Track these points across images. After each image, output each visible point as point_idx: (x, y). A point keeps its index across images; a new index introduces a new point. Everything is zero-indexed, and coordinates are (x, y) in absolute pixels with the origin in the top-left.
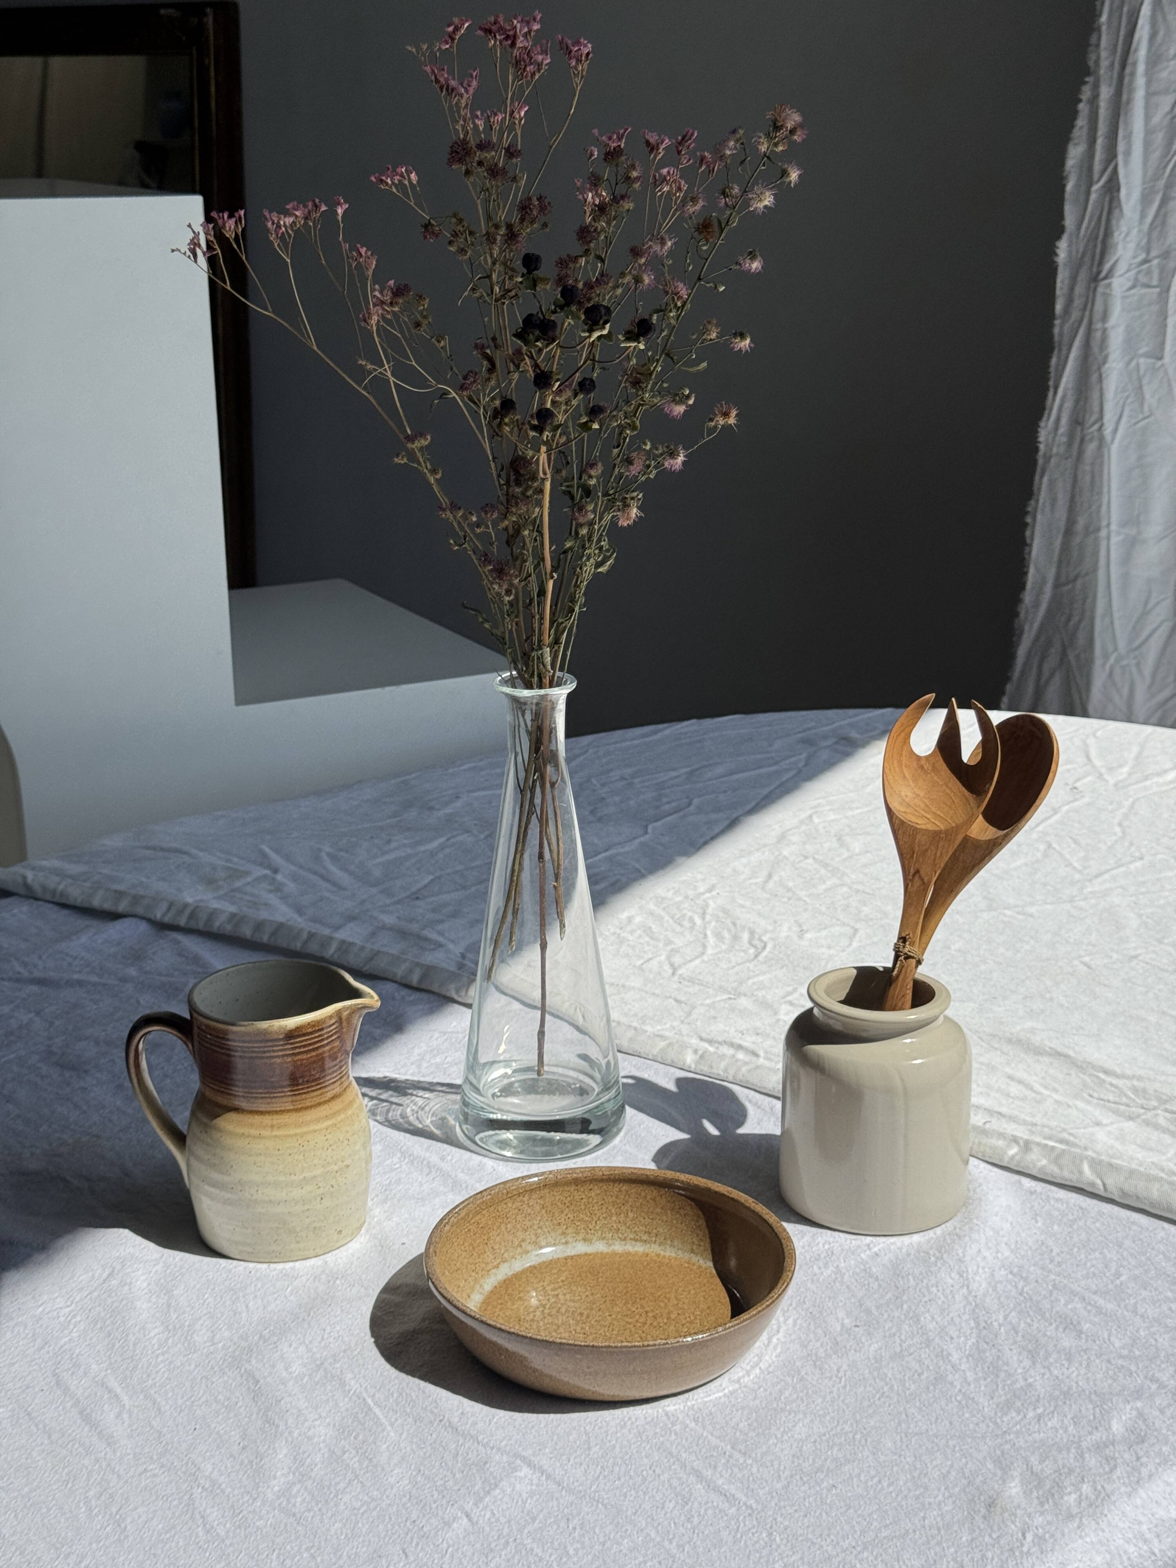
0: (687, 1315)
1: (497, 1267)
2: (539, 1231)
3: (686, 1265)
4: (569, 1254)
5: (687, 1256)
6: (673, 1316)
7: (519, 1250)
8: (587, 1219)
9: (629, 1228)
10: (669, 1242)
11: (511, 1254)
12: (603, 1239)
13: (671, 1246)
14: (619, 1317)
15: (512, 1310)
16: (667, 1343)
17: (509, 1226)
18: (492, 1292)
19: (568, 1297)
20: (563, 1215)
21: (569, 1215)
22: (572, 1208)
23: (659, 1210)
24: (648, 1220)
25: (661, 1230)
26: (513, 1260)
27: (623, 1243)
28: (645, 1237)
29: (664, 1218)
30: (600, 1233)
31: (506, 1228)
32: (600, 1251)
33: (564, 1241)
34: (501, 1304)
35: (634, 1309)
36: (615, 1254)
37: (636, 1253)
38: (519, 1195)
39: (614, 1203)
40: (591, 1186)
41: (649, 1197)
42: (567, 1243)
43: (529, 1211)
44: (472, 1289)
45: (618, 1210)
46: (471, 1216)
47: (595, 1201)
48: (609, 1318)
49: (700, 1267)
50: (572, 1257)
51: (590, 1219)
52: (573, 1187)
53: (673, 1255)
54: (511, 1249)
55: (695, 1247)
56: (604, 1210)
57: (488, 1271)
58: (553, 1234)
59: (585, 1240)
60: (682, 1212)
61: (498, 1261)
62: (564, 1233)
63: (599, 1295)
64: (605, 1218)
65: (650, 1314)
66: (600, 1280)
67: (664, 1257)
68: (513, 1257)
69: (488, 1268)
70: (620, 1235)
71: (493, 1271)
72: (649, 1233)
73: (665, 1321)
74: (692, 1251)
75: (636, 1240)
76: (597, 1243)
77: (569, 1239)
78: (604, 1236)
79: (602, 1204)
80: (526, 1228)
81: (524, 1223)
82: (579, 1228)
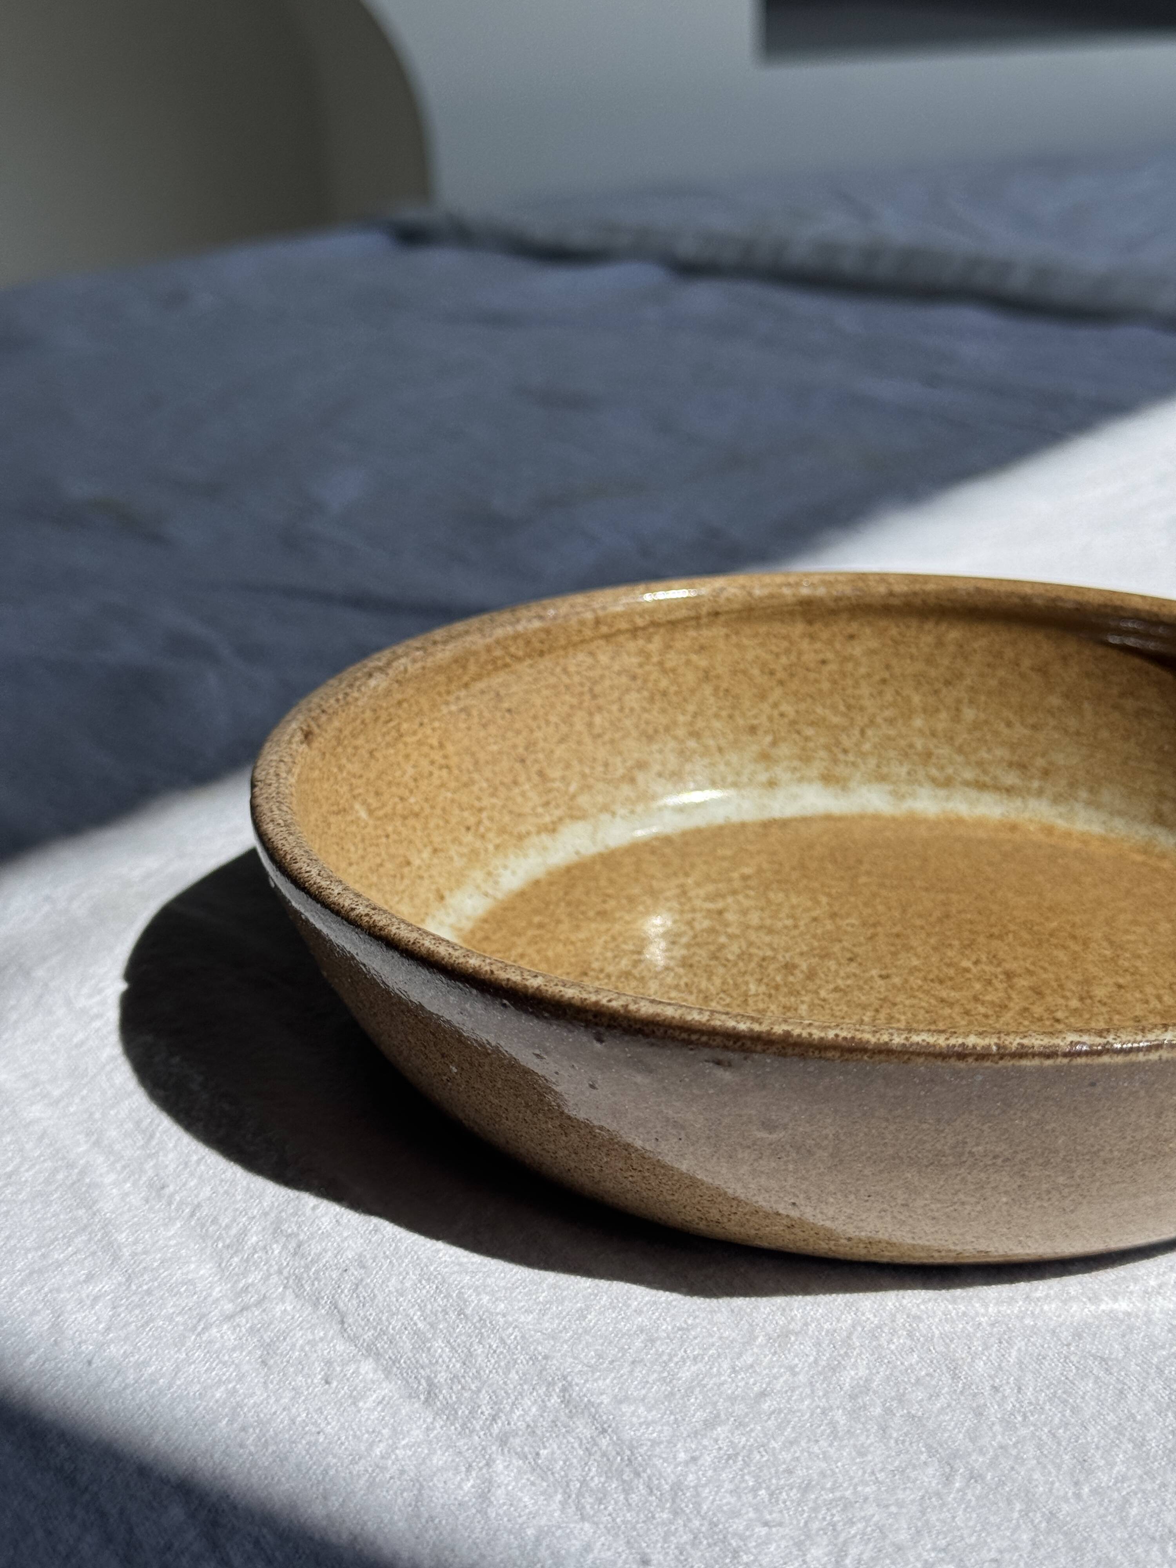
0: (1149, 990)
1: (552, 829)
2: (692, 744)
3: (1139, 858)
4: (776, 814)
5: (1141, 832)
6: (1100, 992)
7: (626, 790)
8: (836, 720)
9: (960, 750)
10: (1084, 793)
11: (600, 799)
12: (882, 778)
13: (1089, 804)
14: (916, 981)
15: (567, 942)
16: (1106, 1050)
17: (598, 719)
18: (522, 894)
19: (754, 918)
20: (766, 707)
21: (785, 708)
22: (794, 685)
23: (1055, 701)
24: (1020, 731)
25: (1060, 759)
26: (605, 817)
27: (942, 793)
28: (1011, 778)
29: (1072, 723)
30: (872, 762)
31: (590, 725)
32: (870, 810)
33: (763, 777)
34: (541, 926)
35: (966, 964)
36: (914, 820)
37: (980, 823)
38: (634, 632)
39: (919, 679)
40: (854, 627)
41: (1026, 663)
42: (772, 784)
43: (664, 683)
44: (459, 880)
46: (473, 668)
47: (863, 670)
48: (880, 982)
50: (784, 824)
52: (799, 628)
53: (1097, 829)
54: (600, 786)
56: (889, 696)
57: (520, 837)
58: (734, 758)
59: (827, 779)
60: (1130, 704)
61: (558, 813)
62: (765, 757)
63: (853, 921)
64: (891, 721)
65: (1022, 982)
66: (863, 880)
67: (1068, 835)
68: (605, 808)
69: (523, 829)
70: (934, 772)
71: (535, 839)
73: (1074, 1003)
75: (981, 786)
76: (864, 790)
77: (780, 772)
78: (885, 770)
79: (884, 681)
80: (650, 731)
81: (646, 716)
82: (811, 745)
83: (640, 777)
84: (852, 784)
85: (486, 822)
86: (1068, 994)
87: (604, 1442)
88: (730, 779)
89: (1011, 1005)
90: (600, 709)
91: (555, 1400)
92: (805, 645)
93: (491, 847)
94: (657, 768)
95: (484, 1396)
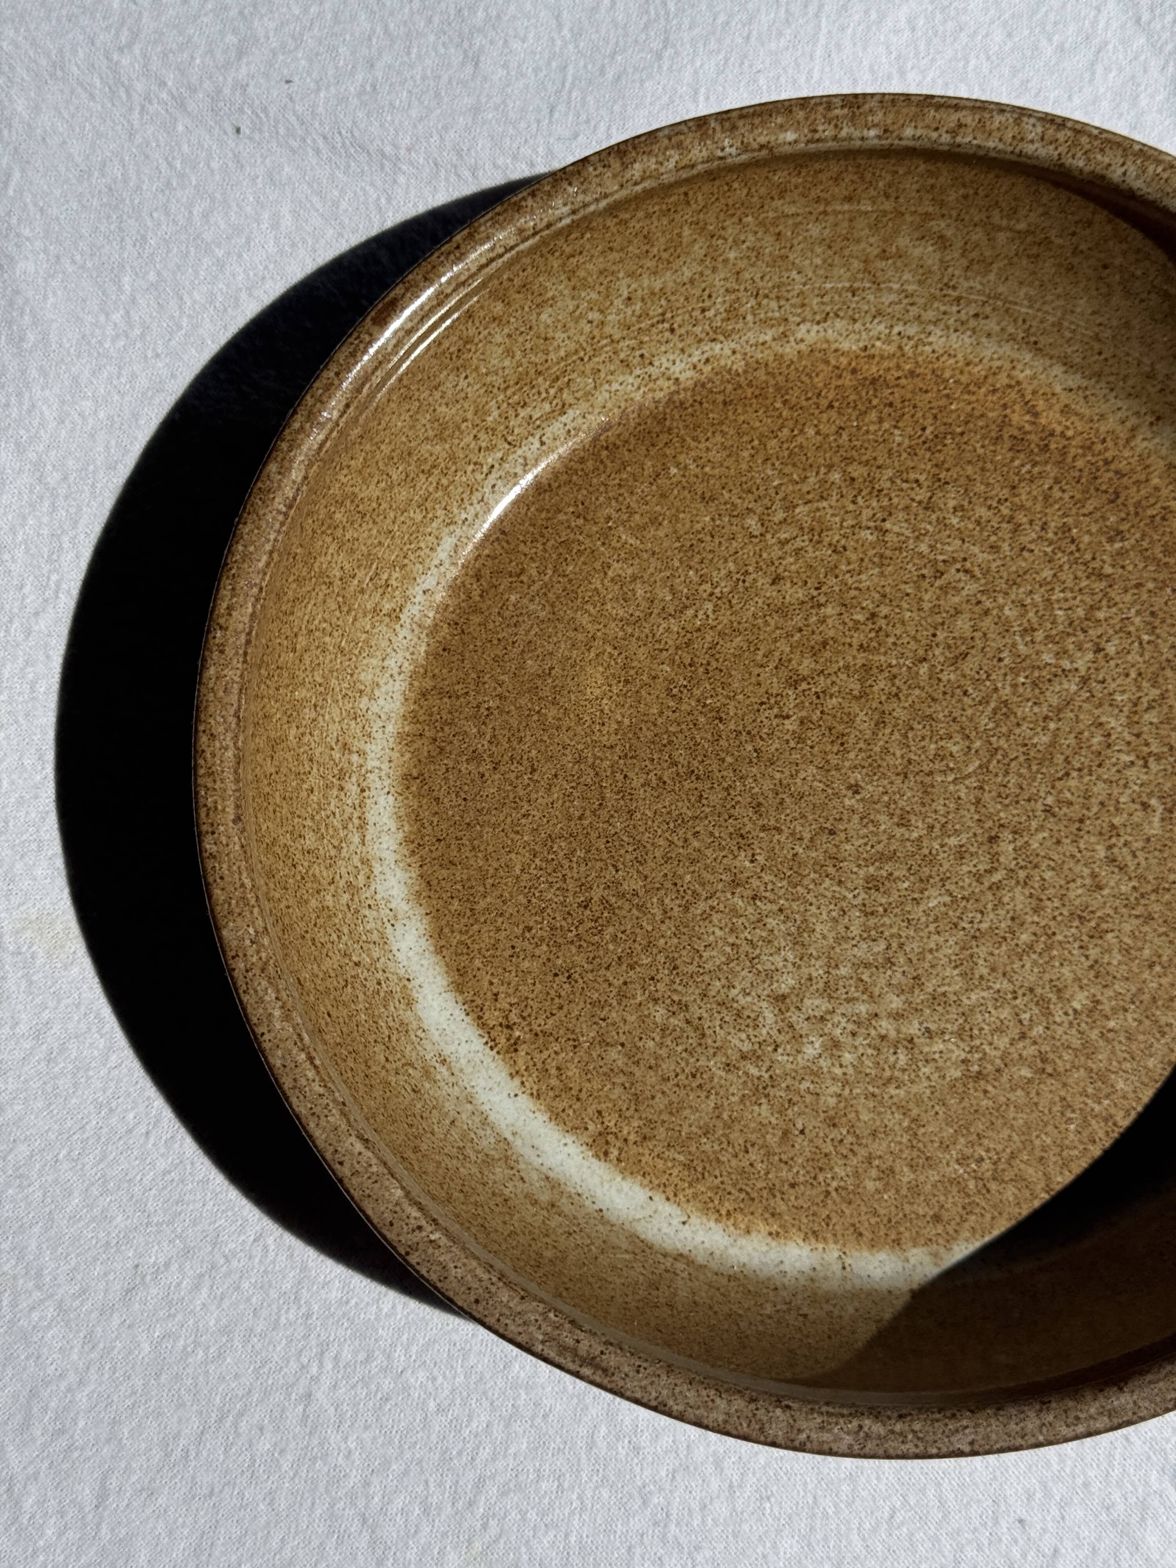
2: (472, 1154)
8: (361, 996)
9: (339, 849)
12: (384, 938)
20: (392, 1079)
21: (382, 1058)
24: (314, 778)
25: (335, 730)
27: (377, 866)
28: (353, 789)
29: (309, 713)
39: (302, 900)
45: (309, 886)
51: (358, 986)
56: (322, 936)
64: (339, 932)
70: (362, 879)
72: (342, 774)
83: (544, 1198)
84: (402, 971)
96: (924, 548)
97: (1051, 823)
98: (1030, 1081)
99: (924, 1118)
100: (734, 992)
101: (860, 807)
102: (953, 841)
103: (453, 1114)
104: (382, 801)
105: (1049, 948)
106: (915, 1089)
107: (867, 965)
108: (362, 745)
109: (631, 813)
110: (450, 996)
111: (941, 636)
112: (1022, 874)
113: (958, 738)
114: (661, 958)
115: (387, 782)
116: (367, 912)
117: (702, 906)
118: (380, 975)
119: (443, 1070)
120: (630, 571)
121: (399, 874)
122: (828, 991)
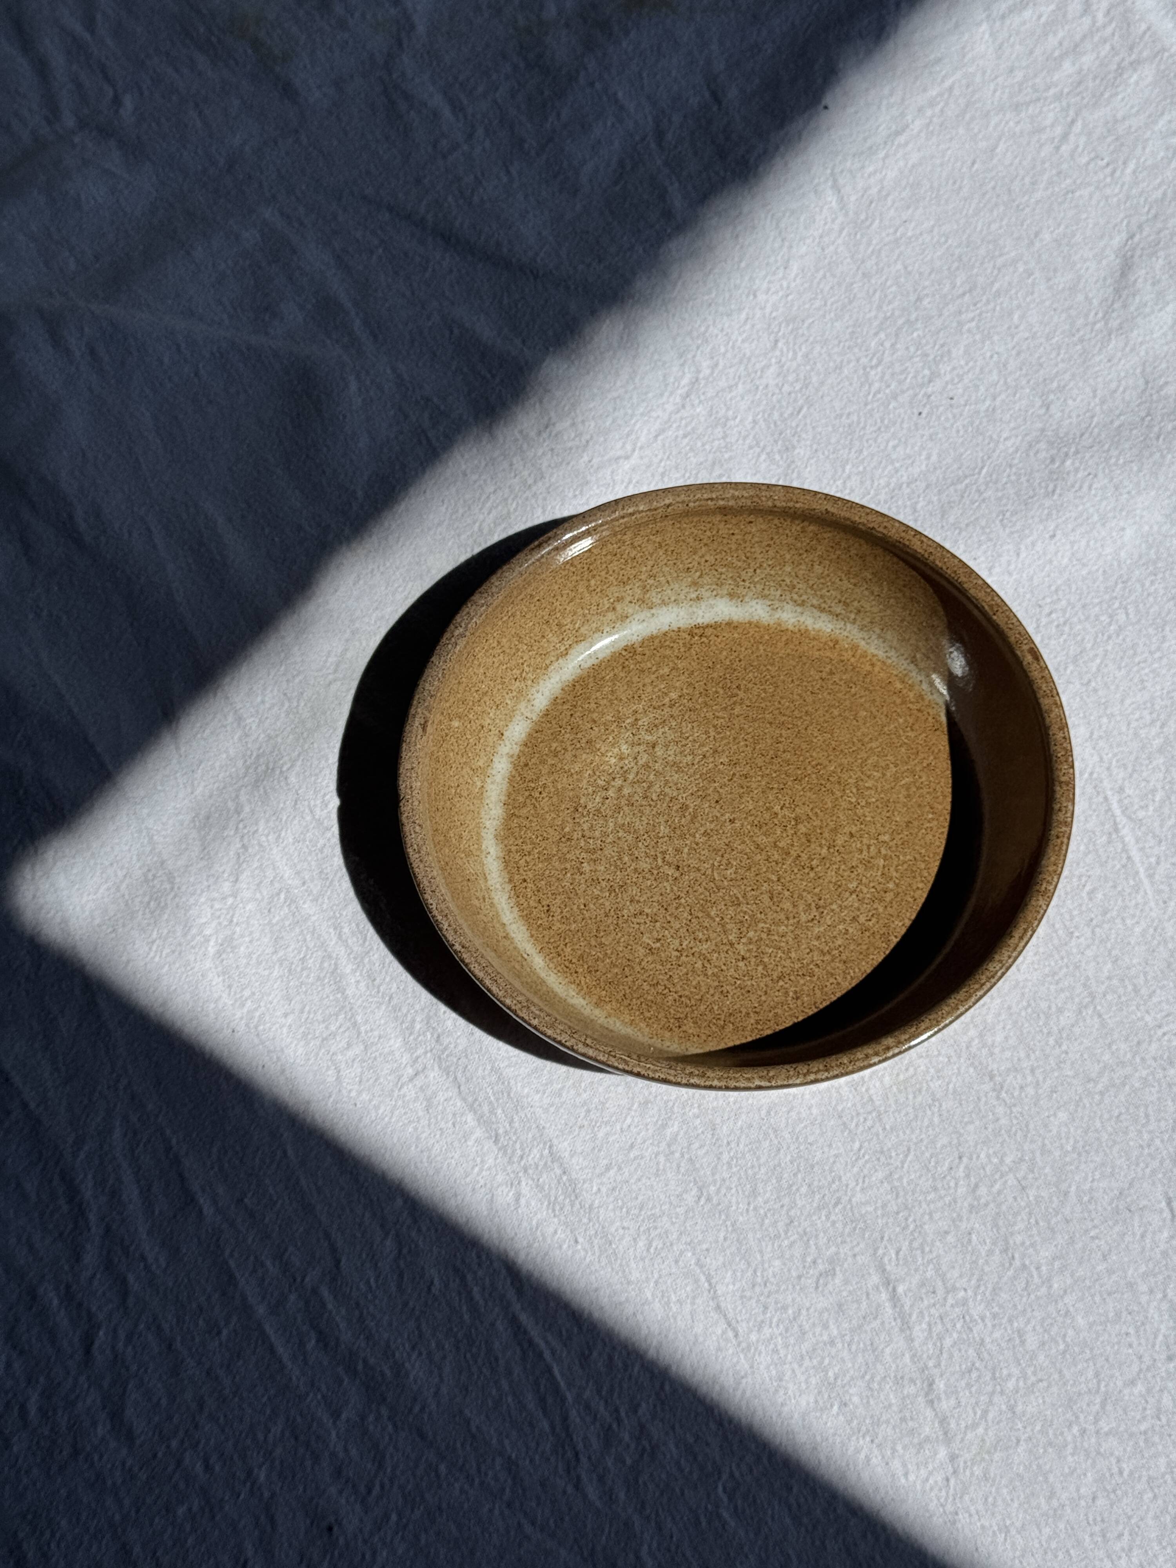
2: (651, 581)
4: (700, 621)
5: (903, 665)
7: (611, 616)
8: (739, 564)
9: (812, 587)
10: (878, 631)
11: (594, 625)
12: (765, 597)
13: (879, 637)
14: (747, 826)
17: (593, 582)
19: (672, 753)
20: (696, 558)
21: (707, 558)
22: (713, 546)
23: (868, 575)
24: (846, 584)
25: (867, 606)
26: (599, 635)
27: (799, 609)
28: (839, 609)
29: (876, 590)
30: (759, 587)
31: (588, 587)
32: (755, 619)
34: (556, 753)
35: (777, 808)
36: (780, 628)
37: (818, 635)
39: (790, 547)
40: (752, 518)
41: (853, 552)
42: (698, 599)
43: (633, 553)
45: (796, 557)
47: (757, 539)
48: (729, 827)
49: (921, 697)
51: (745, 565)
52: (719, 517)
53: (881, 654)
54: (594, 618)
55: (918, 656)
56: (771, 553)
57: (547, 667)
58: (676, 586)
59: (731, 596)
61: (569, 643)
62: (695, 584)
63: (725, 757)
64: (772, 567)
67: (864, 655)
68: (597, 630)
69: (548, 662)
70: (795, 597)
71: (555, 665)
72: (846, 604)
74: (914, 661)
75: (822, 610)
76: (754, 603)
77: (703, 591)
78: (766, 592)
79: (769, 545)
80: (625, 579)
81: (621, 572)
82: (723, 576)
83: (619, 607)
84: (747, 599)
85: (527, 669)
86: (824, 842)
87: (565, 1178)
88: (673, 599)
89: (792, 852)
90: (594, 577)
91: (547, 1151)
92: (722, 526)
93: (529, 682)
94: (629, 599)
95: (518, 1146)
96: (834, 907)
97: (672, 896)
98: (563, 829)
99: (571, 779)
100: (667, 728)
101: (723, 819)
102: (686, 850)
103: (672, 586)
104: (830, 626)
105: (616, 866)
106: (585, 781)
107: (649, 787)
108: (858, 623)
109: (771, 723)
110: (727, 619)
111: (787, 893)
112: (655, 872)
113: (733, 876)
114: (698, 707)
115: (838, 632)
116: (779, 593)
117: (712, 734)
118: (747, 584)
119: (694, 596)
120: (888, 774)
121: (793, 620)
122: (647, 766)
